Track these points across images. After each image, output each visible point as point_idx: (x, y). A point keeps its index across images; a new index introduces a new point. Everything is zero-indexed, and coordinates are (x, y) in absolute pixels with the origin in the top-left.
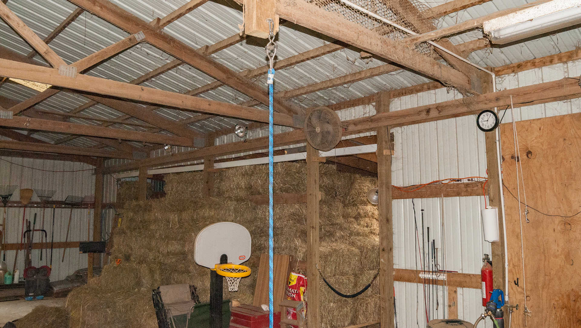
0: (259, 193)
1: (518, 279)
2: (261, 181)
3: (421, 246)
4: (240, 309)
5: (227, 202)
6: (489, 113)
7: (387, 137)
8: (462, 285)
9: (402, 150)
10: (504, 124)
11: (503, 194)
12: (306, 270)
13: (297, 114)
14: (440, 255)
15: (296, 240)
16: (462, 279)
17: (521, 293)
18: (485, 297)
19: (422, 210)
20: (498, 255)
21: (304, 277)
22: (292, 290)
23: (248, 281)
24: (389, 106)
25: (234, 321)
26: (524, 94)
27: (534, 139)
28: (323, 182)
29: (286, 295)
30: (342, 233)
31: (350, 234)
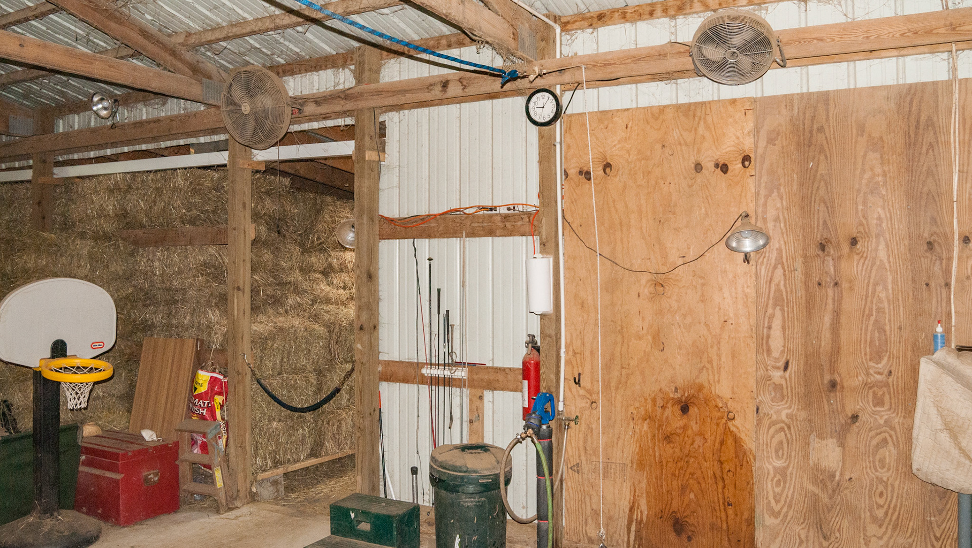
0: (142, 226)
1: (579, 375)
2: (144, 204)
3: (427, 321)
4: (99, 441)
5: (73, 241)
6: (547, 94)
7: (373, 128)
8: (492, 386)
9: (399, 152)
10: (571, 116)
11: (563, 235)
12: (226, 365)
13: (210, 77)
14: (458, 337)
15: (210, 311)
16: (492, 377)
17: (584, 397)
18: (527, 406)
19: (430, 259)
20: (550, 336)
21: (221, 377)
22: (199, 401)
23: (119, 387)
24: (379, 74)
25: (88, 463)
26: (605, 65)
27: (616, 142)
28: (263, 207)
29: (190, 412)
30: (298, 298)
31: (312, 300)
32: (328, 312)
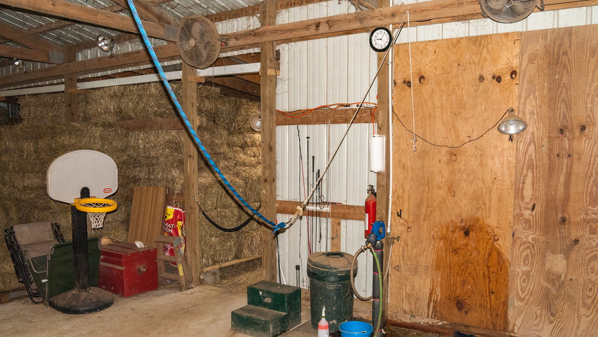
0: (131, 118)
1: (401, 210)
2: (132, 105)
3: (306, 176)
4: (110, 247)
5: (91, 128)
6: (384, 31)
7: (272, 54)
8: (346, 217)
9: (288, 70)
10: (399, 45)
11: (392, 122)
12: (184, 203)
13: (169, 23)
14: (325, 186)
15: (173, 170)
16: (346, 211)
17: (403, 224)
18: (367, 229)
19: (308, 138)
20: (383, 186)
21: (181, 210)
22: (168, 225)
23: (121, 216)
24: (275, 19)
25: (104, 260)
26: (422, 11)
27: (428, 62)
28: (204, 106)
29: (163, 231)
30: (226, 163)
31: (235, 164)
32: (244, 171)
